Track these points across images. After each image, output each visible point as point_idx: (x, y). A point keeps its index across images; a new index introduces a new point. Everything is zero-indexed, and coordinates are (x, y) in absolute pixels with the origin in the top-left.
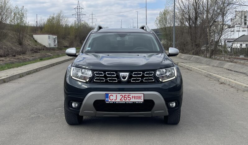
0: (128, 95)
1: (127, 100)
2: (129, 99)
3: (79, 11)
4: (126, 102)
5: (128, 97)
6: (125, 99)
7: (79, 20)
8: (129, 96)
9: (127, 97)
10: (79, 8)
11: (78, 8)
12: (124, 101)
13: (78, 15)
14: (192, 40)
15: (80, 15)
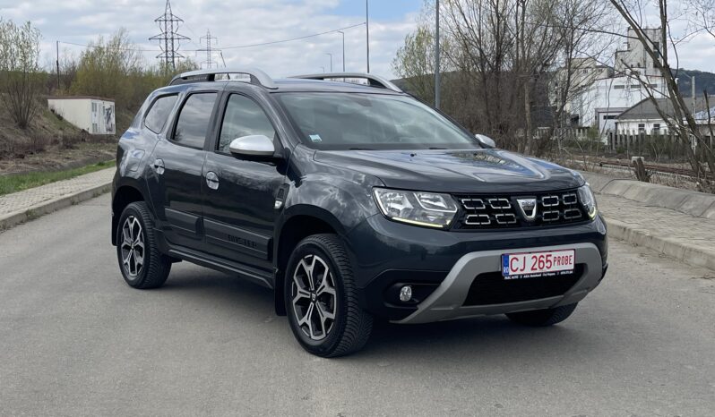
0: (547, 256)
1: (545, 270)
2: (548, 264)
3: (169, 26)
4: (542, 273)
5: (547, 261)
6: (541, 264)
7: (170, 53)
8: (549, 258)
9: (544, 260)
10: (169, 17)
11: (168, 19)
12: (538, 271)
13: (166, 39)
14: (488, 113)
15: (172, 39)
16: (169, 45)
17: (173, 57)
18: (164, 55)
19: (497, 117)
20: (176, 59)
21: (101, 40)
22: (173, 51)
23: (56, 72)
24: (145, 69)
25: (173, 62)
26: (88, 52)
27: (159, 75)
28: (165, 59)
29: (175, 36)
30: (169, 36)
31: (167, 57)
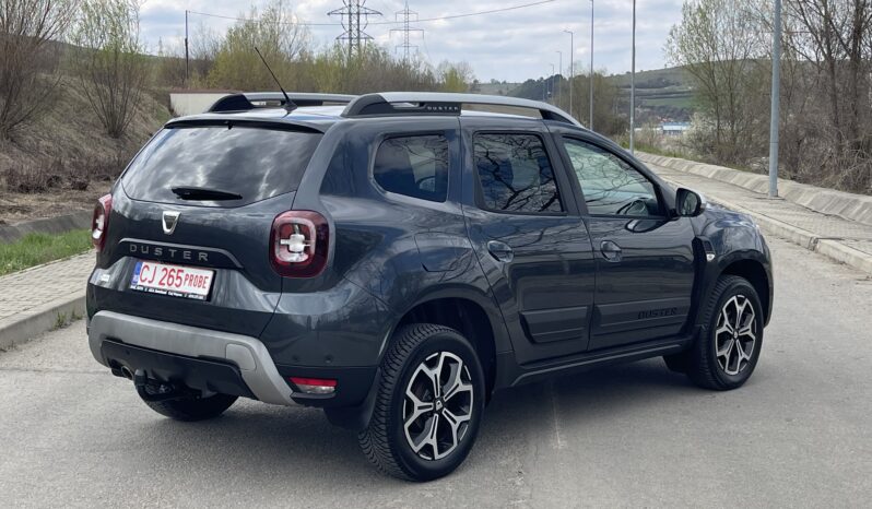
7: (355, 34)
13: (350, 14)
14: (836, 123)
15: (358, 14)
16: (354, 22)
17: (359, 38)
18: (347, 35)
19: (855, 131)
20: (363, 41)
21: (254, 11)
22: (358, 30)
23: (183, 56)
24: (316, 54)
25: (358, 45)
26: (237, 29)
27: (336, 62)
28: (347, 41)
29: (361, 9)
30: (354, 10)
31: (351, 39)
